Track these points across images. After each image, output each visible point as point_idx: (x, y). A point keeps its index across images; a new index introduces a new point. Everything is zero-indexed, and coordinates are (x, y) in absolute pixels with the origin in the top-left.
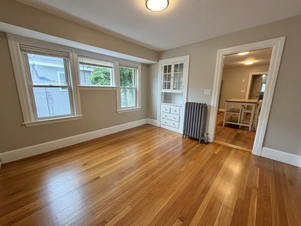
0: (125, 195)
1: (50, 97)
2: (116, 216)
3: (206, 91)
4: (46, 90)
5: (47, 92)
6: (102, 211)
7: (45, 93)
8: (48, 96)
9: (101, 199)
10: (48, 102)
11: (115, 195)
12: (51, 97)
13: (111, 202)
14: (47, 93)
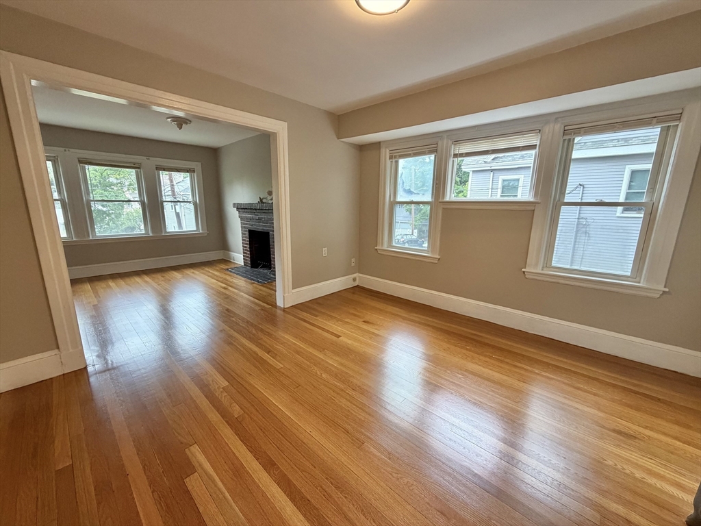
1: (584, 229)
4: (581, 212)
5: (582, 218)
7: (576, 220)
8: (582, 226)
10: (578, 240)
12: (588, 229)
14: (581, 220)
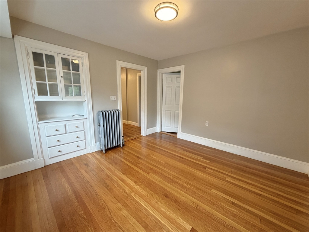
0: (204, 195)
2: (224, 197)
3: (112, 97)
6: (228, 208)
9: (218, 213)
11: (208, 202)
13: (217, 204)
